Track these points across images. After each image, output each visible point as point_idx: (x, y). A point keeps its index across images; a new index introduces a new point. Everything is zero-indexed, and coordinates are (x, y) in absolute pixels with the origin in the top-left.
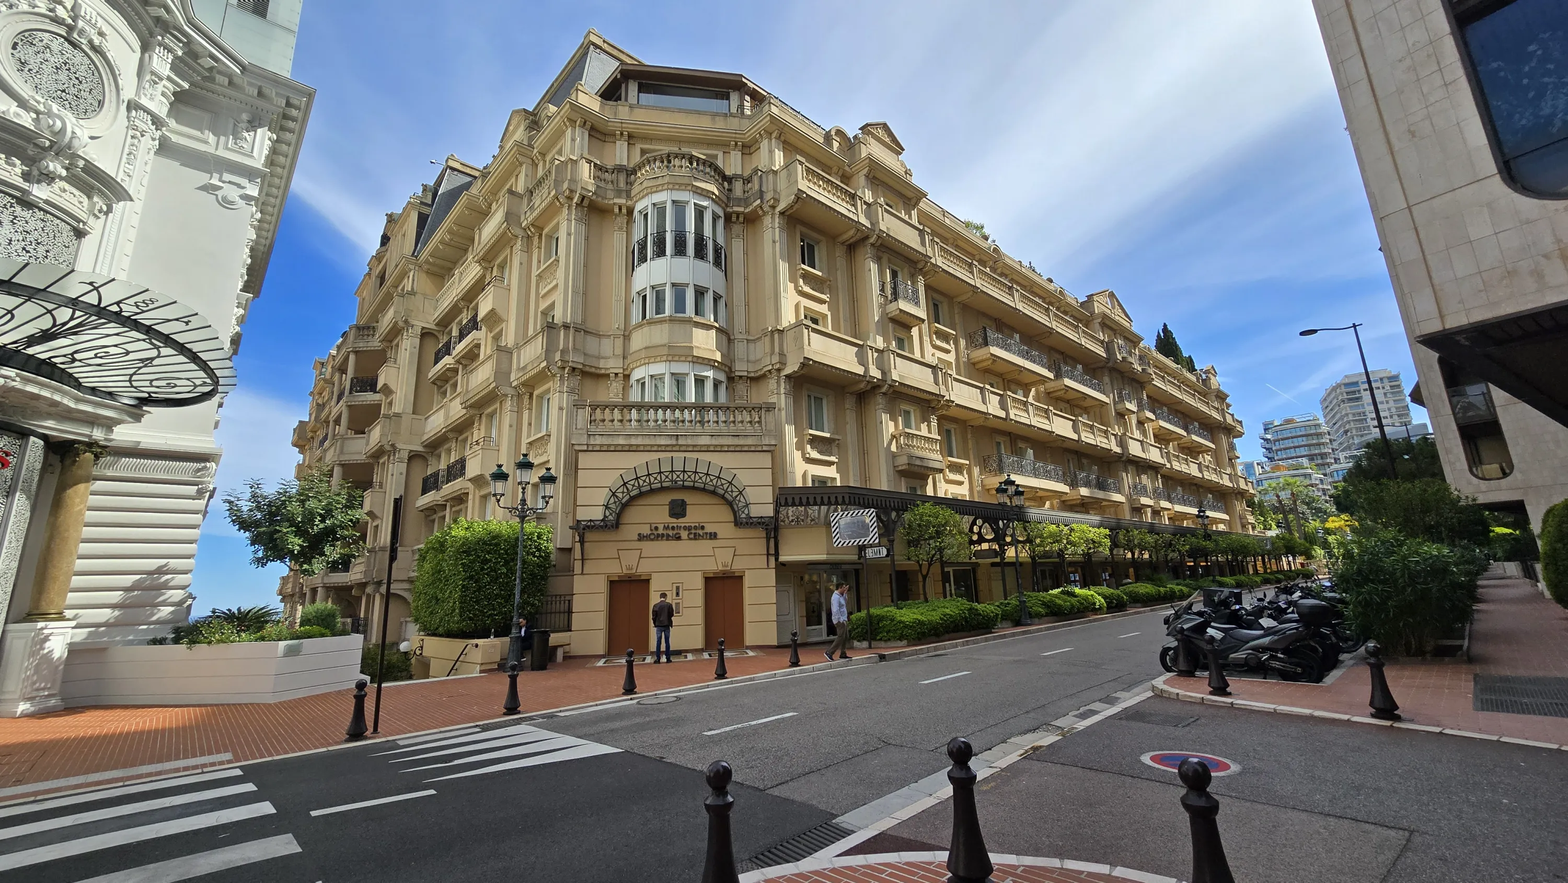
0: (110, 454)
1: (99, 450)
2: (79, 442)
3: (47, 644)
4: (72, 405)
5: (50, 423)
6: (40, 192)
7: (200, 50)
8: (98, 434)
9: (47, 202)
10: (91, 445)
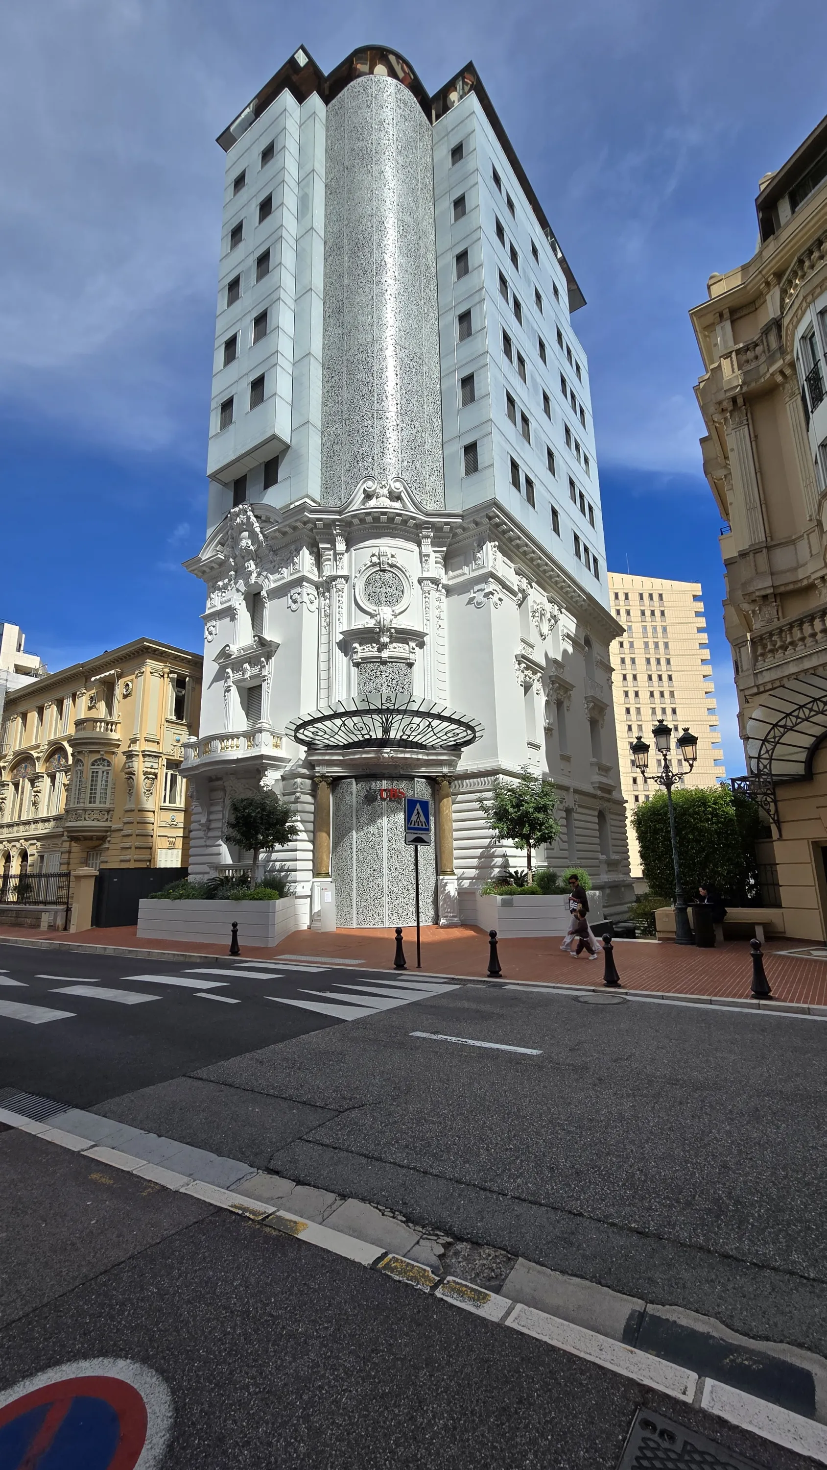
0: (456, 779)
1: (451, 778)
2: (437, 776)
3: (447, 888)
4: (425, 757)
5: (423, 770)
6: (385, 654)
7: (440, 524)
8: (445, 770)
9: (389, 657)
10: (444, 776)
